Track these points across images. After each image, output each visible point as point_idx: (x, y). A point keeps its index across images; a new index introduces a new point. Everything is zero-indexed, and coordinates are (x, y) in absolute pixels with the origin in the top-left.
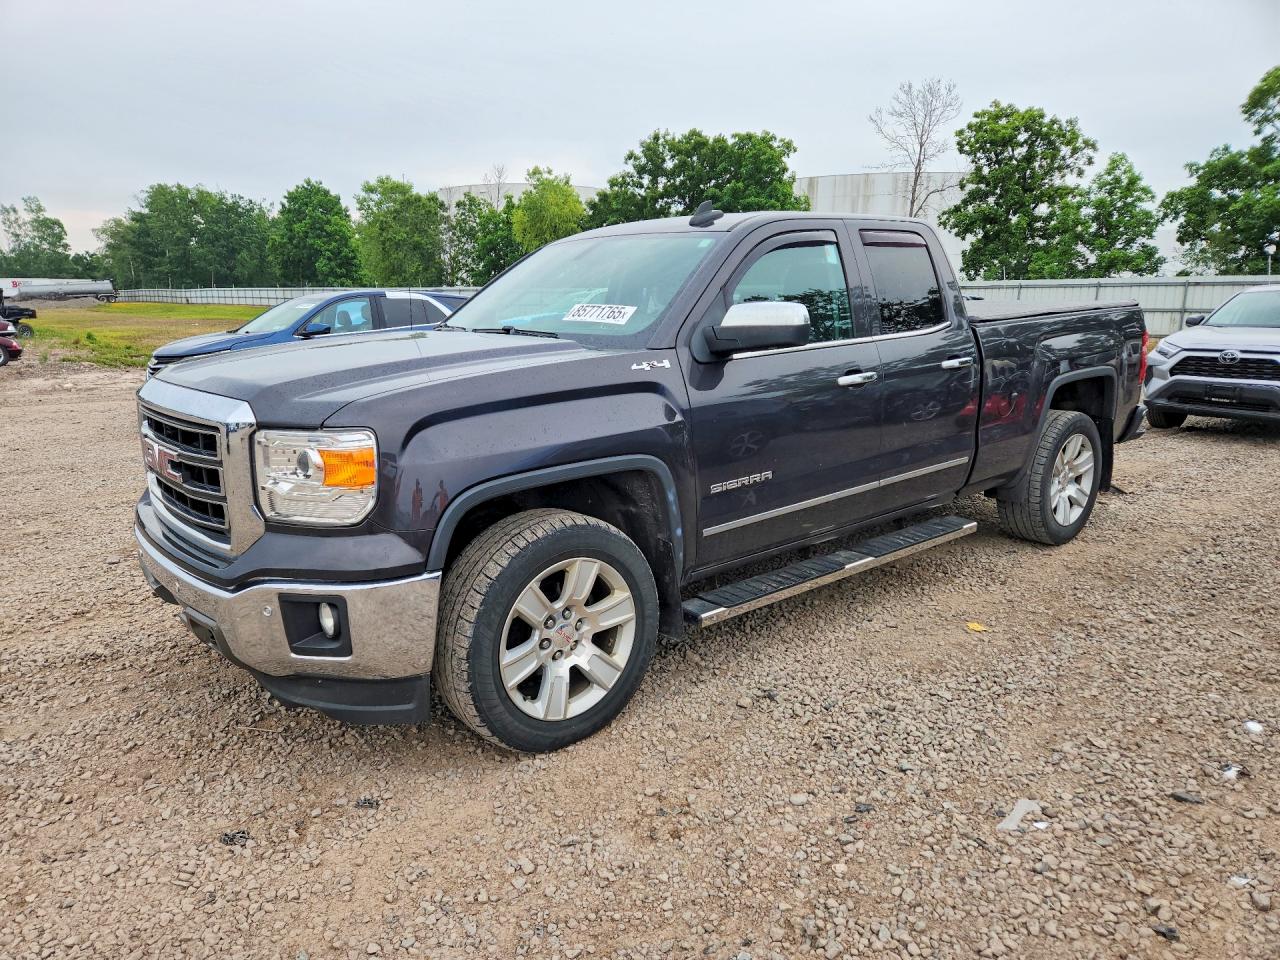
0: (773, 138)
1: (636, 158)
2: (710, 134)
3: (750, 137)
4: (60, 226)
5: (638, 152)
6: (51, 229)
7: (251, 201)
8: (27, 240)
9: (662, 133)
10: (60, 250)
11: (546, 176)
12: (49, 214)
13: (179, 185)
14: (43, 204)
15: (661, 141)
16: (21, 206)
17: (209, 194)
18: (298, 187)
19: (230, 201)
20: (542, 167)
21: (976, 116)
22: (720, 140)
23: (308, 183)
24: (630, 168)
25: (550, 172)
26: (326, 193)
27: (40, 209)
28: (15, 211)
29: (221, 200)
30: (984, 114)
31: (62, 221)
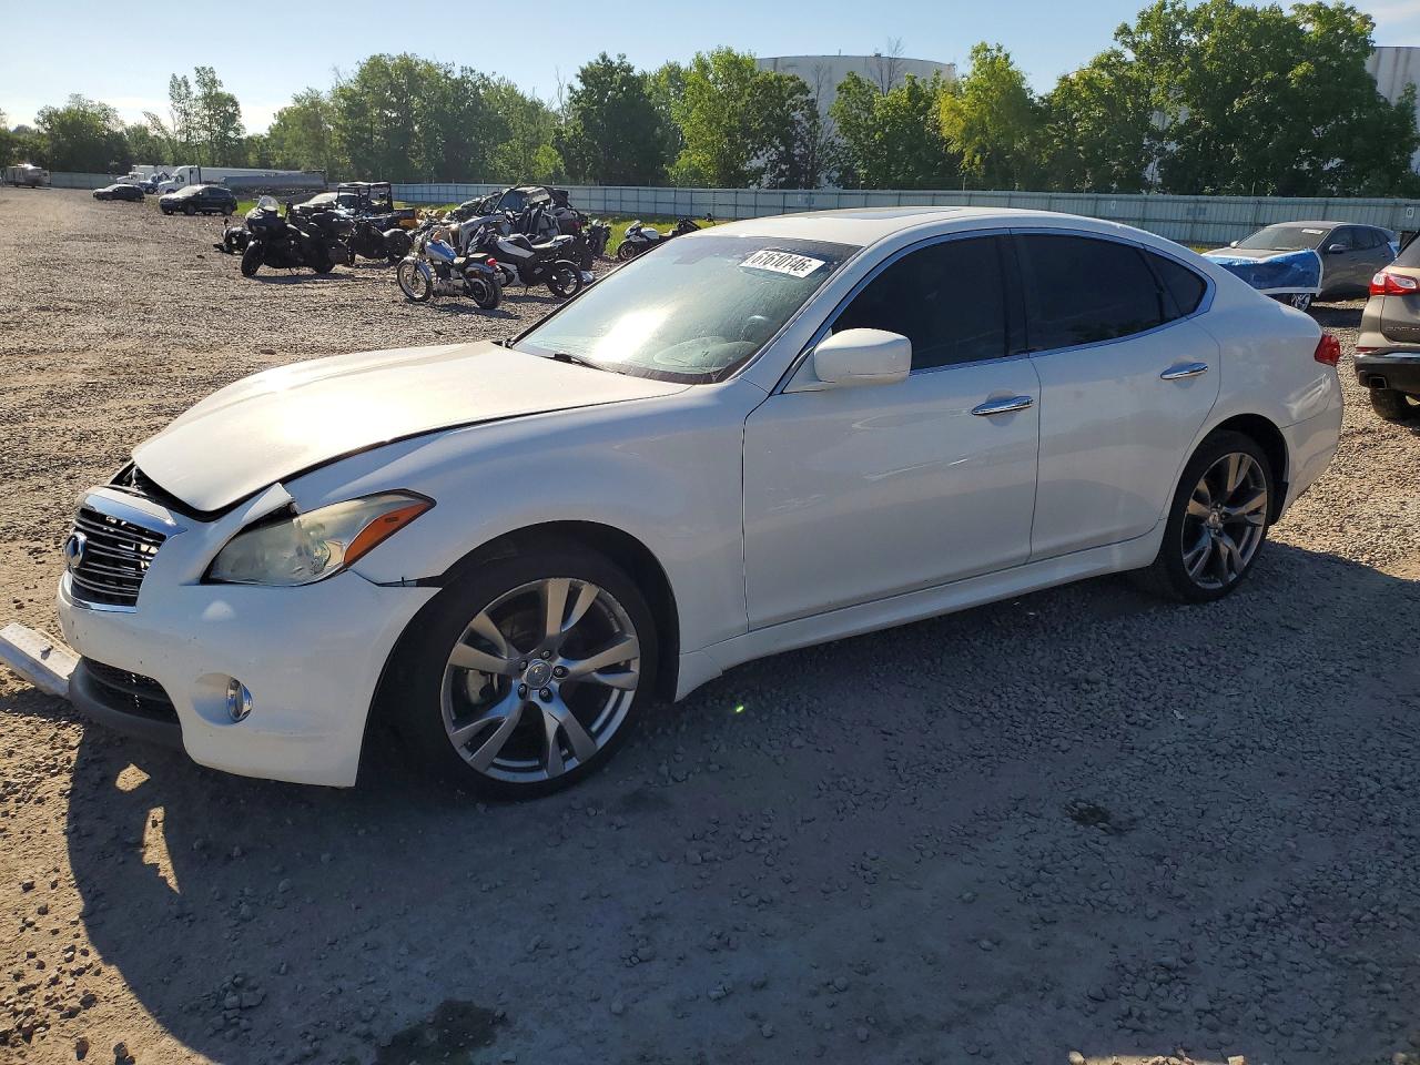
0: (1352, 10)
1: (1130, 33)
4: (235, 104)
6: (222, 107)
8: (197, 119)
10: (231, 134)
11: (995, 53)
12: (225, 90)
14: (218, 78)
16: (192, 78)
20: (991, 45)
23: (604, 57)
24: (1118, 47)
25: (999, 50)
26: (629, 69)
27: (213, 82)
28: (186, 83)
31: (238, 99)
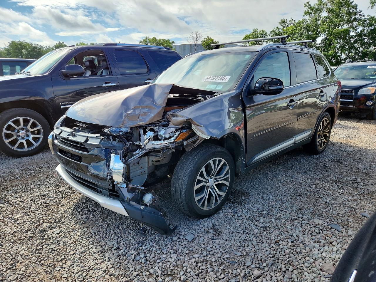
0: (170, 40)
2: (158, 38)
3: (165, 40)
5: (142, 41)
7: (40, 46)
9: (148, 37)
13: (20, 41)
15: (147, 39)
17: (28, 44)
18: (57, 44)
19: (34, 46)
21: (204, 39)
22: (160, 40)
29: (32, 45)
30: (206, 39)
